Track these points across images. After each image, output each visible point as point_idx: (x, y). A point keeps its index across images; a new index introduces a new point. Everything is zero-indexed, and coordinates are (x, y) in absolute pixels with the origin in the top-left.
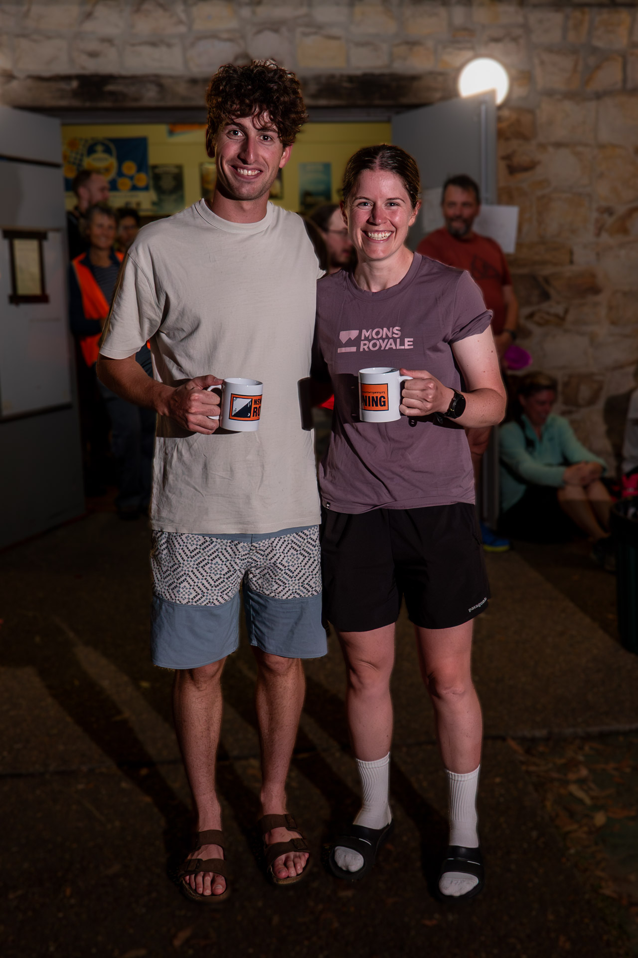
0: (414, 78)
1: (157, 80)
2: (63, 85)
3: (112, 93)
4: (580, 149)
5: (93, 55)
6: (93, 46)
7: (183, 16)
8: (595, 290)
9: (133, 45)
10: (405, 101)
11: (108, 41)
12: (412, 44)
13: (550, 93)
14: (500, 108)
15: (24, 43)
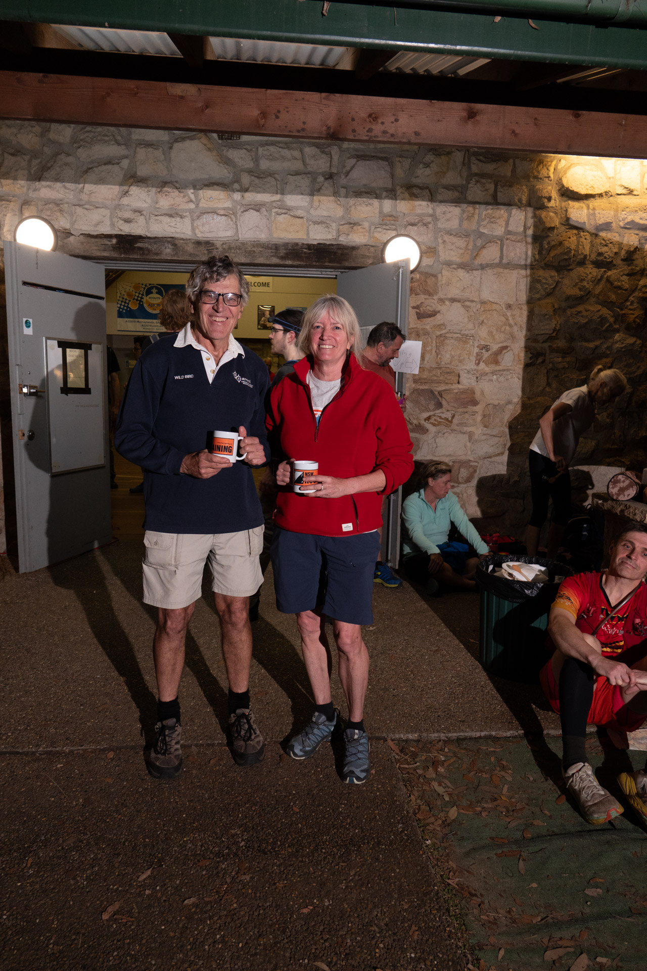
0: (354, 248)
1: (172, 241)
2: (106, 242)
3: (140, 249)
4: (467, 303)
5: (127, 221)
6: (128, 215)
7: (192, 197)
8: (475, 403)
9: (156, 216)
10: (347, 264)
11: (139, 212)
12: (354, 224)
13: (448, 264)
14: (412, 272)
15: (79, 210)
